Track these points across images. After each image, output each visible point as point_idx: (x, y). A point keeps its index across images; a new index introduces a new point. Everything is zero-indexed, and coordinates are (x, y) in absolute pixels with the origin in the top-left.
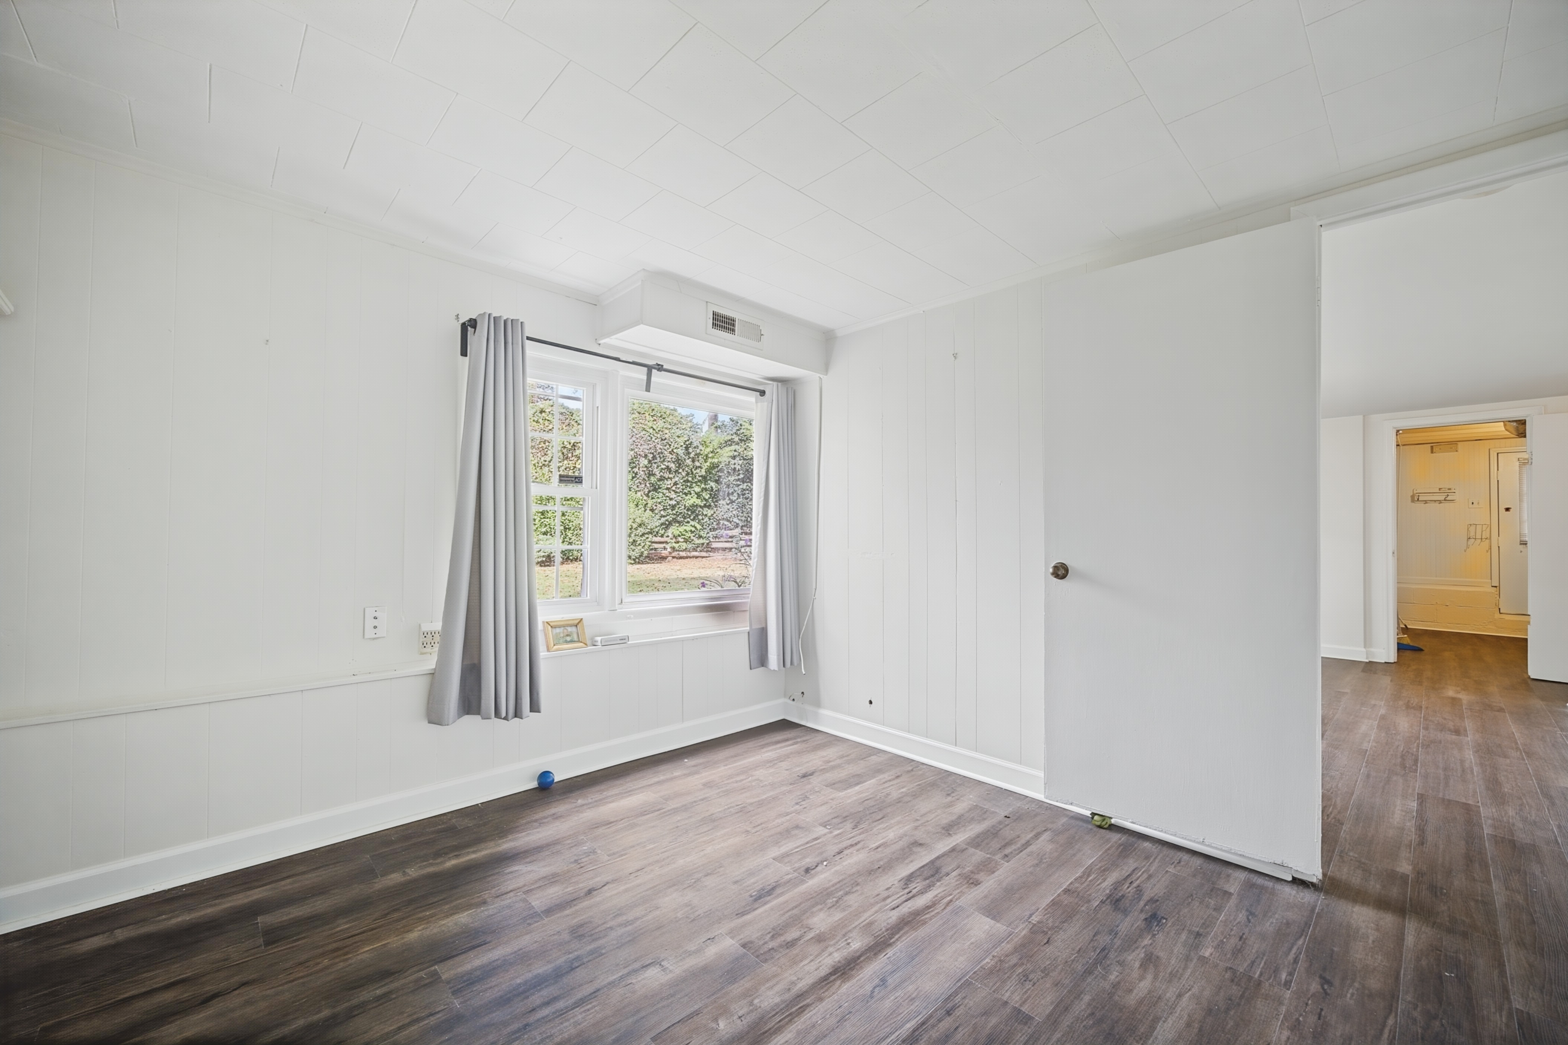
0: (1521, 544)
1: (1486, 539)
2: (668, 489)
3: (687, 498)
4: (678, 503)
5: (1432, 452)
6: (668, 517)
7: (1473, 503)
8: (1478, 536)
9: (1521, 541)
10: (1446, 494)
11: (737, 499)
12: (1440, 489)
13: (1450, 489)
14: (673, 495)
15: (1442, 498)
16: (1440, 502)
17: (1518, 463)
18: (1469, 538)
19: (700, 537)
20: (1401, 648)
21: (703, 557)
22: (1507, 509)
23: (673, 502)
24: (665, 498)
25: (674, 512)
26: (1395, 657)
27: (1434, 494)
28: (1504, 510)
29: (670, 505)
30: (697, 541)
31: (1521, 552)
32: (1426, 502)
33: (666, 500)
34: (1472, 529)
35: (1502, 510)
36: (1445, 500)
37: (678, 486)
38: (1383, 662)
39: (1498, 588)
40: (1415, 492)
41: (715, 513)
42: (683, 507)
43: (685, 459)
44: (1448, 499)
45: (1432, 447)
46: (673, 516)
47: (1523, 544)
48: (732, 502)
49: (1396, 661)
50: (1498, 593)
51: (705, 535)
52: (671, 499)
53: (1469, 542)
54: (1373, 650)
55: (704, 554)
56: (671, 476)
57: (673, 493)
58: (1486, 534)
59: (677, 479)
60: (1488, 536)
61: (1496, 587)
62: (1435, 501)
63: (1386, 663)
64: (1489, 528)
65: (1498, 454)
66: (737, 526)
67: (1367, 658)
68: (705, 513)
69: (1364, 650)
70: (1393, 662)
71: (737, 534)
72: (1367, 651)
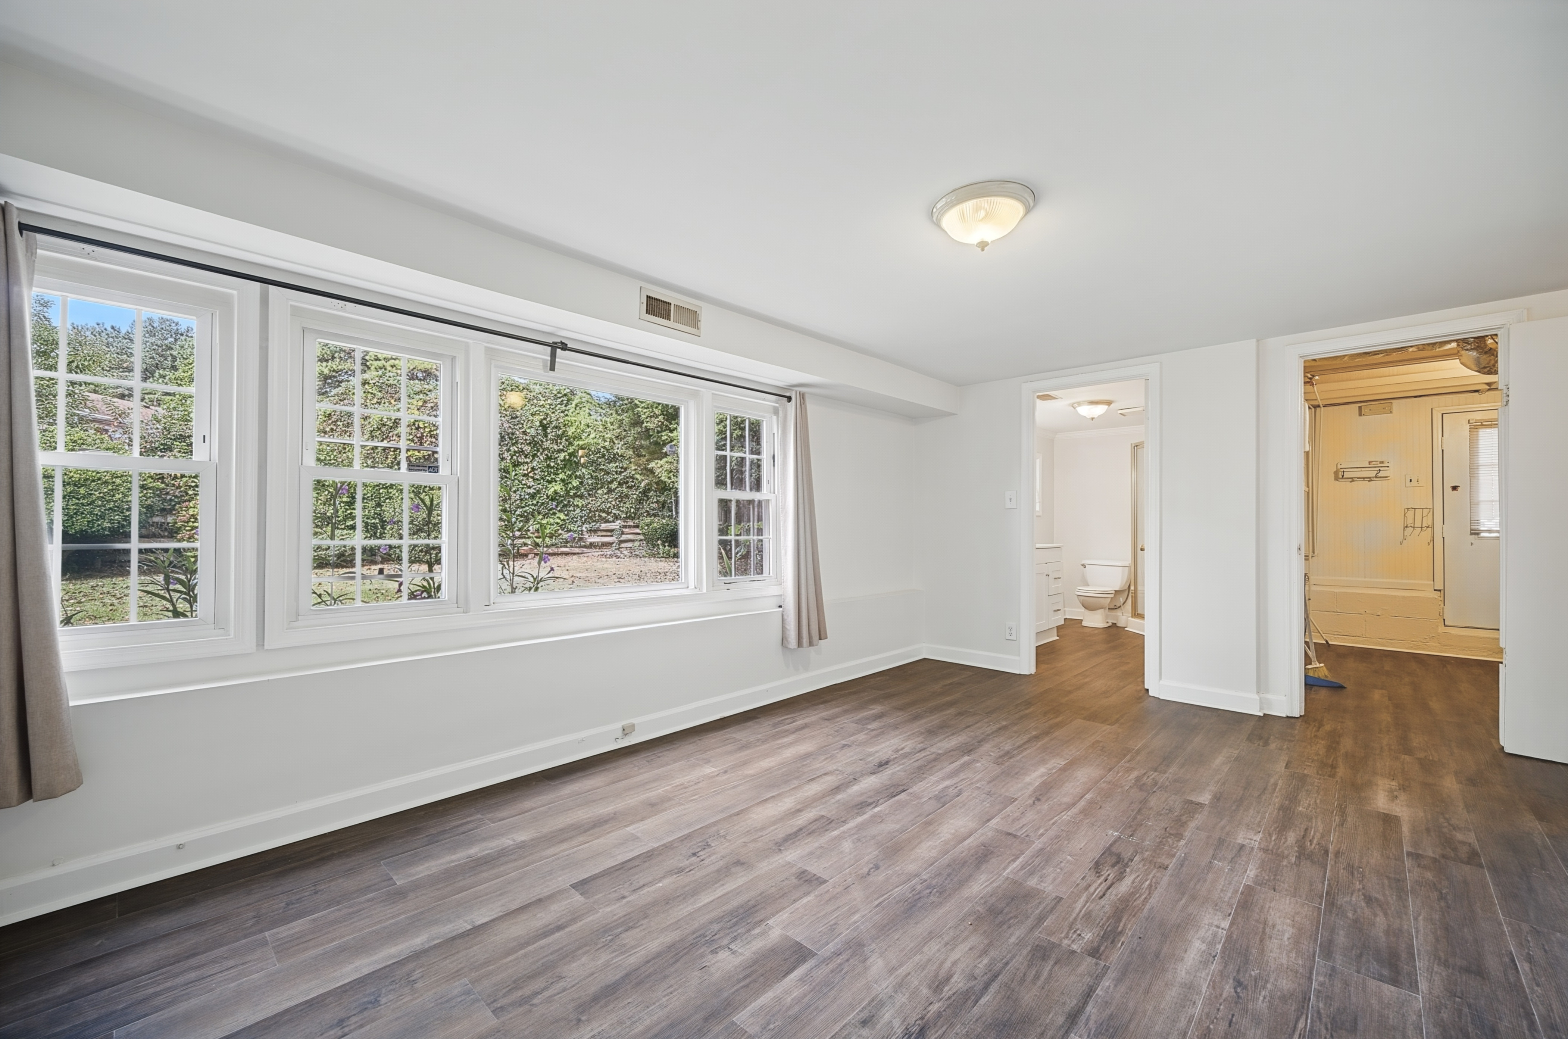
0: (1471, 534)
1: (1428, 527)
2: (524, 475)
3: (551, 485)
4: (539, 492)
5: (1360, 415)
6: (527, 508)
7: (1411, 481)
8: (1418, 524)
9: (1471, 530)
10: (1378, 469)
11: (617, 487)
12: (1370, 462)
13: (1382, 462)
14: (531, 482)
15: (1373, 474)
16: (1370, 479)
17: (1468, 427)
18: (1407, 527)
19: (569, 531)
20: (1311, 684)
21: (574, 554)
22: (1455, 488)
23: (532, 491)
24: (521, 486)
25: (535, 502)
26: (1301, 708)
27: (1363, 469)
28: (1451, 489)
29: (528, 494)
30: (566, 536)
31: (1472, 544)
32: (1352, 480)
33: (523, 488)
34: (1410, 514)
35: (1448, 489)
36: (1376, 477)
37: (536, 472)
38: (1284, 716)
39: (1442, 592)
40: (1339, 467)
41: (589, 503)
42: (545, 497)
43: (542, 442)
44: (1379, 475)
45: (1360, 408)
46: (533, 507)
47: (1475, 534)
48: (610, 491)
49: (1303, 714)
50: (1442, 599)
51: (575, 529)
52: (529, 487)
53: (1406, 532)
54: (1269, 696)
55: (576, 550)
56: (528, 460)
57: (531, 480)
58: (1427, 522)
59: (535, 464)
60: (1430, 524)
61: (1440, 591)
62: (1364, 478)
63: (1287, 717)
64: (1431, 512)
65: (1443, 414)
66: (617, 517)
67: (1261, 709)
68: (575, 503)
69: (1256, 697)
70: (1297, 716)
71: (618, 527)
72: (1260, 698)
